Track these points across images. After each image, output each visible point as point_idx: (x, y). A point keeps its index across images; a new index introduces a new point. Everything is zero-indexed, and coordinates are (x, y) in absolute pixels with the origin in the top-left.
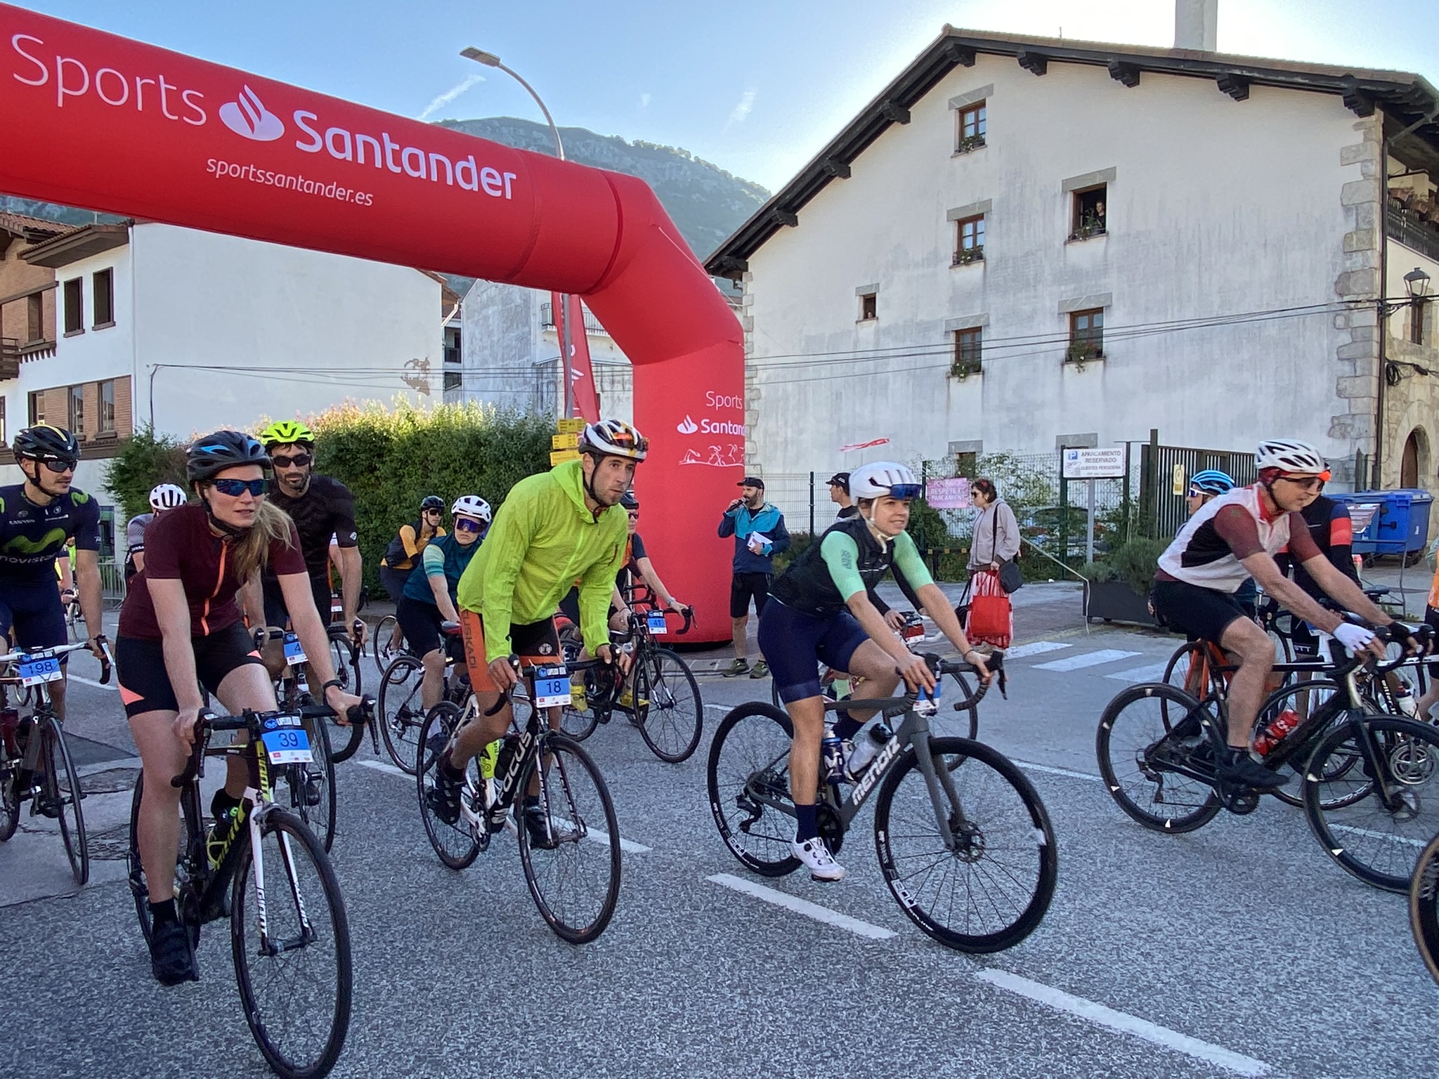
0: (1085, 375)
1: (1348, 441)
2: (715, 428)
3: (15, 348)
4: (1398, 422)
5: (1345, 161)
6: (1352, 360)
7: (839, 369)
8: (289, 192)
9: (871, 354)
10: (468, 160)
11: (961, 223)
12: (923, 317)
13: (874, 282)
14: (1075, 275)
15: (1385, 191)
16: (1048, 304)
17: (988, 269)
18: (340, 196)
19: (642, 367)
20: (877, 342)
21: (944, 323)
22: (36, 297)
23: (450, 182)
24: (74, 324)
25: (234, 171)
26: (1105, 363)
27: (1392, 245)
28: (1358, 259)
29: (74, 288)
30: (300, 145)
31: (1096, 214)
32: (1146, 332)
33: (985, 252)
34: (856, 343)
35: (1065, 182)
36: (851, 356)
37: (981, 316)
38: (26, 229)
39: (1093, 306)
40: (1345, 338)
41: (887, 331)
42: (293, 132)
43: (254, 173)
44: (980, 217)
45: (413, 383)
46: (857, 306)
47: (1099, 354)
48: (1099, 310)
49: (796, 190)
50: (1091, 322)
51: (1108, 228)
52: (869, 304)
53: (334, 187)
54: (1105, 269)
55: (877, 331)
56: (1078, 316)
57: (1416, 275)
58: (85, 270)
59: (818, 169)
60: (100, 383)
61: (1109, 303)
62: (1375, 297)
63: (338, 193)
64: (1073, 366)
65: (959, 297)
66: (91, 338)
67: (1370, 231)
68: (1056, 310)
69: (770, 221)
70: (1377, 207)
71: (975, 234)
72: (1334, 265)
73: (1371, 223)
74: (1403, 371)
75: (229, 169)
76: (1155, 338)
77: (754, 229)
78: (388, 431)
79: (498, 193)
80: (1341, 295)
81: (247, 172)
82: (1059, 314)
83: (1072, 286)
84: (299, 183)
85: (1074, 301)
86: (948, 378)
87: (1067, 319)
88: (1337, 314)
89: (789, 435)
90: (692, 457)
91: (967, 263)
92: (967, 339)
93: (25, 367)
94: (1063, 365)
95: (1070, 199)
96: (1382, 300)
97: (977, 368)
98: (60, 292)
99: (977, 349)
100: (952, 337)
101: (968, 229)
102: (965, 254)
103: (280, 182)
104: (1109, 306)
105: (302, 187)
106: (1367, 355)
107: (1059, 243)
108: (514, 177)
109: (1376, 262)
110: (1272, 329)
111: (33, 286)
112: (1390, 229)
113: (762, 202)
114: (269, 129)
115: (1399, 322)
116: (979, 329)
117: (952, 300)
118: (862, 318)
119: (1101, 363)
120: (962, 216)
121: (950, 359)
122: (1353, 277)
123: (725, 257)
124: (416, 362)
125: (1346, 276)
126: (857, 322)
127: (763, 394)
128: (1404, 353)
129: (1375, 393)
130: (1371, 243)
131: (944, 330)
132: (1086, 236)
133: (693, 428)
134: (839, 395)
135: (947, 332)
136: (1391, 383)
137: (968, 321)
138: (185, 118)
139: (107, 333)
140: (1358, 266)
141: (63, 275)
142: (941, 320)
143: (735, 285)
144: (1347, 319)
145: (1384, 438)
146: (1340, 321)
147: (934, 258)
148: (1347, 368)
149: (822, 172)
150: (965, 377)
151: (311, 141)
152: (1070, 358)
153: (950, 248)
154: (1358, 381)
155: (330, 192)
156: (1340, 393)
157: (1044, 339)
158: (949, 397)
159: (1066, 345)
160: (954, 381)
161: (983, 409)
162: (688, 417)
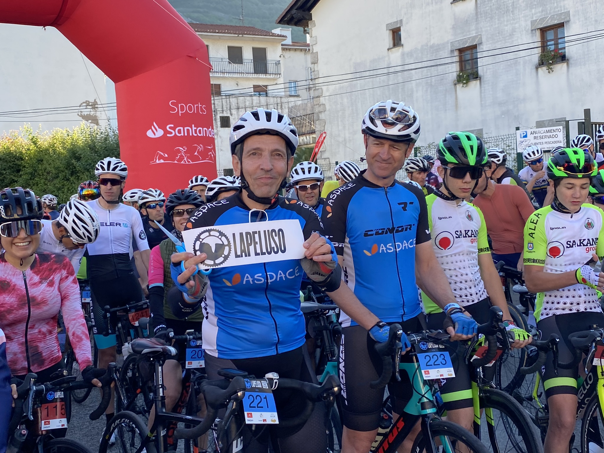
0: (552, 75)
2: (179, 131)
12: (434, 41)
13: (399, 19)
16: (523, 24)
17: (478, 2)
21: (449, 45)
26: (568, 65)
37: (476, 37)
39: (556, 22)
41: (410, 54)
46: (387, 39)
47: (563, 58)
48: (561, 25)
50: (556, 34)
52: (396, 35)
55: (403, 54)
56: (546, 31)
61: (568, 19)
64: (545, 68)
65: (459, 25)
68: (529, 27)
82: (532, 30)
83: (540, 9)
85: (542, 20)
86: (455, 84)
87: (538, 33)
89: (347, 135)
90: (161, 157)
92: (468, 56)
94: (537, 68)
97: (475, 76)
99: (475, 60)
100: (456, 53)
104: (568, 21)
116: (475, 47)
117: (454, 28)
118: (392, 46)
119: (565, 65)
121: (454, 69)
123: (294, 11)
124: (88, 103)
126: (388, 49)
127: (328, 107)
131: (450, 49)
133: (160, 133)
135: (452, 51)
137: (467, 42)
142: (447, 42)
150: (466, 83)
152: (542, 63)
157: (522, 48)
158: (456, 98)
159: (539, 50)
160: (459, 86)
161: (482, 105)
162: (154, 123)
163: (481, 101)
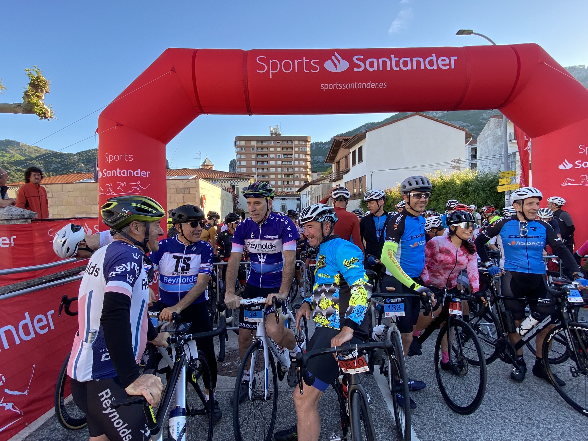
2: (586, 165)
3: (342, 171)
8: (352, 91)
10: (432, 56)
18: (373, 86)
19: (536, 139)
22: (346, 157)
23: (422, 68)
24: (354, 163)
25: (331, 86)
29: (354, 152)
30: (355, 69)
38: (343, 139)
42: (353, 65)
43: (338, 86)
45: (454, 167)
53: (370, 83)
58: (356, 148)
60: (359, 178)
63: (371, 85)
66: (358, 165)
75: (328, 87)
79: (448, 67)
81: (335, 86)
84: (355, 85)
90: (569, 182)
93: (344, 176)
98: (351, 154)
103: (348, 87)
105: (357, 87)
108: (456, 58)
111: (345, 154)
114: (344, 66)
124: (455, 160)
133: (570, 166)
138: (312, 71)
139: (361, 164)
141: (352, 150)
151: (359, 66)
155: (368, 86)
162: (566, 161)
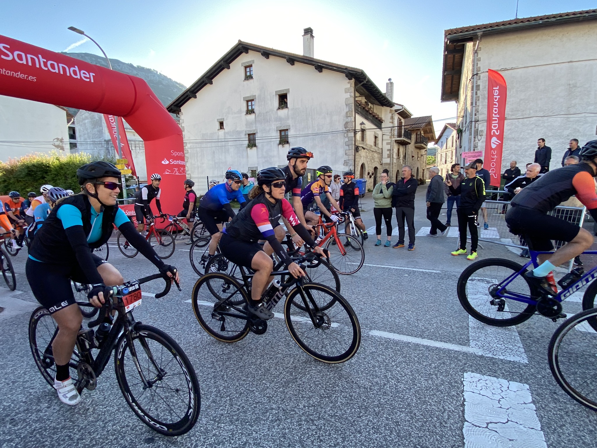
0: (284, 148)
1: (348, 166)
2: (175, 162)
4: (359, 162)
5: (346, 92)
6: (348, 145)
7: (213, 145)
9: (223, 140)
11: (248, 101)
12: (238, 129)
13: (223, 118)
14: (280, 119)
15: (355, 101)
16: (273, 127)
17: (256, 116)
19: (147, 142)
20: (225, 136)
21: (244, 131)
26: (289, 145)
27: (357, 115)
28: (349, 118)
31: (285, 102)
32: (299, 136)
33: (255, 111)
34: (218, 136)
35: (276, 92)
36: (217, 140)
37: (255, 130)
39: (285, 128)
40: (347, 140)
41: (228, 133)
44: (252, 100)
45: (57, 147)
46: (218, 126)
47: (288, 142)
48: (287, 130)
49: (195, 87)
50: (285, 133)
51: (288, 106)
52: (222, 124)
54: (288, 118)
55: (225, 133)
56: (281, 131)
57: (362, 124)
59: (202, 80)
61: (290, 128)
62: (354, 129)
64: (281, 145)
65: (248, 124)
67: (352, 111)
68: (276, 129)
69: (187, 96)
70: (353, 105)
71: (252, 105)
72: (344, 120)
73: (352, 109)
74: (360, 149)
76: (302, 138)
77: (182, 98)
78: (49, 164)
80: (346, 128)
83: (280, 123)
85: (280, 127)
86: (247, 148)
87: (279, 132)
88: (345, 133)
89: (199, 164)
90: (168, 172)
91: (250, 114)
92: (252, 136)
94: (278, 145)
95: (278, 97)
96: (355, 130)
97: (255, 145)
99: (254, 140)
100: (247, 136)
101: (250, 103)
102: (249, 111)
106: (352, 144)
107: (275, 109)
109: (353, 120)
110: (330, 137)
112: (357, 111)
113: (184, 90)
115: (359, 135)
116: (255, 134)
117: (246, 125)
120: (248, 99)
121: (247, 142)
122: (349, 123)
123: (173, 107)
124: (58, 139)
125: (347, 123)
126: (218, 130)
127: (189, 151)
128: (360, 144)
129: (354, 154)
130: (352, 114)
132: (282, 108)
133: (167, 162)
134: (214, 152)
135: (245, 134)
136: (357, 152)
137: (251, 131)
140: (349, 121)
143: (177, 116)
144: (347, 135)
145: (356, 166)
146: (346, 135)
147: (240, 112)
148: (347, 148)
149: (203, 82)
150: (251, 148)
152: (280, 143)
153: (245, 109)
154: (350, 151)
156: (346, 154)
157: (273, 137)
158: (247, 153)
159: (279, 139)
160: (249, 149)
161: (257, 157)
162: (165, 159)
163: (257, 155)
